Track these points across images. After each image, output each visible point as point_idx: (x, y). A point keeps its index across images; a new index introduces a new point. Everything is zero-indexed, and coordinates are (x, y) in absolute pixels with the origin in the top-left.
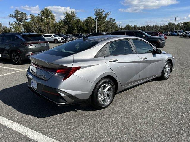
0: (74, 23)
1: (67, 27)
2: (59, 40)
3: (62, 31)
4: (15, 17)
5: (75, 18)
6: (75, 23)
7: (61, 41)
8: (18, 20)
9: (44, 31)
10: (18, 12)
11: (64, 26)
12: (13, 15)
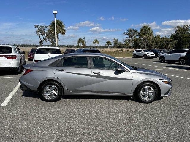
0: (185, 38)
1: (176, 42)
2: (148, 55)
3: (169, 46)
4: (128, 34)
5: (188, 32)
6: (187, 38)
7: (150, 56)
8: (129, 37)
9: (151, 46)
10: (130, 30)
11: (173, 41)
12: (126, 33)
